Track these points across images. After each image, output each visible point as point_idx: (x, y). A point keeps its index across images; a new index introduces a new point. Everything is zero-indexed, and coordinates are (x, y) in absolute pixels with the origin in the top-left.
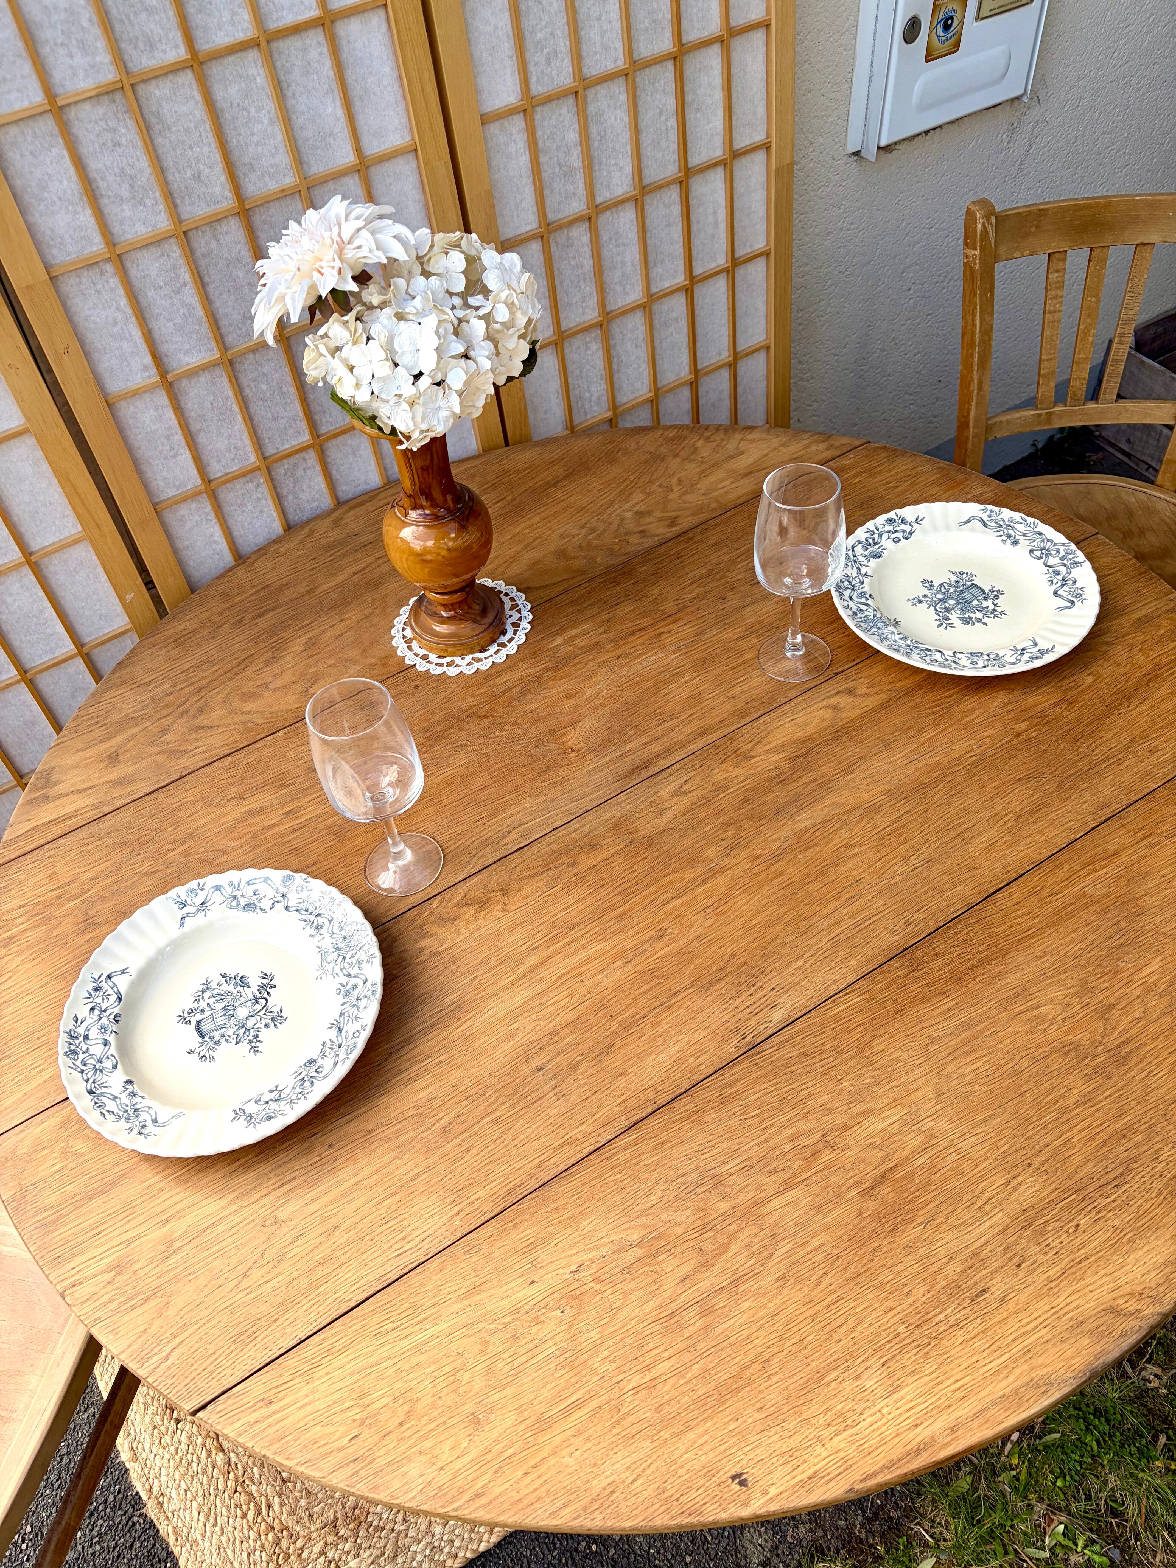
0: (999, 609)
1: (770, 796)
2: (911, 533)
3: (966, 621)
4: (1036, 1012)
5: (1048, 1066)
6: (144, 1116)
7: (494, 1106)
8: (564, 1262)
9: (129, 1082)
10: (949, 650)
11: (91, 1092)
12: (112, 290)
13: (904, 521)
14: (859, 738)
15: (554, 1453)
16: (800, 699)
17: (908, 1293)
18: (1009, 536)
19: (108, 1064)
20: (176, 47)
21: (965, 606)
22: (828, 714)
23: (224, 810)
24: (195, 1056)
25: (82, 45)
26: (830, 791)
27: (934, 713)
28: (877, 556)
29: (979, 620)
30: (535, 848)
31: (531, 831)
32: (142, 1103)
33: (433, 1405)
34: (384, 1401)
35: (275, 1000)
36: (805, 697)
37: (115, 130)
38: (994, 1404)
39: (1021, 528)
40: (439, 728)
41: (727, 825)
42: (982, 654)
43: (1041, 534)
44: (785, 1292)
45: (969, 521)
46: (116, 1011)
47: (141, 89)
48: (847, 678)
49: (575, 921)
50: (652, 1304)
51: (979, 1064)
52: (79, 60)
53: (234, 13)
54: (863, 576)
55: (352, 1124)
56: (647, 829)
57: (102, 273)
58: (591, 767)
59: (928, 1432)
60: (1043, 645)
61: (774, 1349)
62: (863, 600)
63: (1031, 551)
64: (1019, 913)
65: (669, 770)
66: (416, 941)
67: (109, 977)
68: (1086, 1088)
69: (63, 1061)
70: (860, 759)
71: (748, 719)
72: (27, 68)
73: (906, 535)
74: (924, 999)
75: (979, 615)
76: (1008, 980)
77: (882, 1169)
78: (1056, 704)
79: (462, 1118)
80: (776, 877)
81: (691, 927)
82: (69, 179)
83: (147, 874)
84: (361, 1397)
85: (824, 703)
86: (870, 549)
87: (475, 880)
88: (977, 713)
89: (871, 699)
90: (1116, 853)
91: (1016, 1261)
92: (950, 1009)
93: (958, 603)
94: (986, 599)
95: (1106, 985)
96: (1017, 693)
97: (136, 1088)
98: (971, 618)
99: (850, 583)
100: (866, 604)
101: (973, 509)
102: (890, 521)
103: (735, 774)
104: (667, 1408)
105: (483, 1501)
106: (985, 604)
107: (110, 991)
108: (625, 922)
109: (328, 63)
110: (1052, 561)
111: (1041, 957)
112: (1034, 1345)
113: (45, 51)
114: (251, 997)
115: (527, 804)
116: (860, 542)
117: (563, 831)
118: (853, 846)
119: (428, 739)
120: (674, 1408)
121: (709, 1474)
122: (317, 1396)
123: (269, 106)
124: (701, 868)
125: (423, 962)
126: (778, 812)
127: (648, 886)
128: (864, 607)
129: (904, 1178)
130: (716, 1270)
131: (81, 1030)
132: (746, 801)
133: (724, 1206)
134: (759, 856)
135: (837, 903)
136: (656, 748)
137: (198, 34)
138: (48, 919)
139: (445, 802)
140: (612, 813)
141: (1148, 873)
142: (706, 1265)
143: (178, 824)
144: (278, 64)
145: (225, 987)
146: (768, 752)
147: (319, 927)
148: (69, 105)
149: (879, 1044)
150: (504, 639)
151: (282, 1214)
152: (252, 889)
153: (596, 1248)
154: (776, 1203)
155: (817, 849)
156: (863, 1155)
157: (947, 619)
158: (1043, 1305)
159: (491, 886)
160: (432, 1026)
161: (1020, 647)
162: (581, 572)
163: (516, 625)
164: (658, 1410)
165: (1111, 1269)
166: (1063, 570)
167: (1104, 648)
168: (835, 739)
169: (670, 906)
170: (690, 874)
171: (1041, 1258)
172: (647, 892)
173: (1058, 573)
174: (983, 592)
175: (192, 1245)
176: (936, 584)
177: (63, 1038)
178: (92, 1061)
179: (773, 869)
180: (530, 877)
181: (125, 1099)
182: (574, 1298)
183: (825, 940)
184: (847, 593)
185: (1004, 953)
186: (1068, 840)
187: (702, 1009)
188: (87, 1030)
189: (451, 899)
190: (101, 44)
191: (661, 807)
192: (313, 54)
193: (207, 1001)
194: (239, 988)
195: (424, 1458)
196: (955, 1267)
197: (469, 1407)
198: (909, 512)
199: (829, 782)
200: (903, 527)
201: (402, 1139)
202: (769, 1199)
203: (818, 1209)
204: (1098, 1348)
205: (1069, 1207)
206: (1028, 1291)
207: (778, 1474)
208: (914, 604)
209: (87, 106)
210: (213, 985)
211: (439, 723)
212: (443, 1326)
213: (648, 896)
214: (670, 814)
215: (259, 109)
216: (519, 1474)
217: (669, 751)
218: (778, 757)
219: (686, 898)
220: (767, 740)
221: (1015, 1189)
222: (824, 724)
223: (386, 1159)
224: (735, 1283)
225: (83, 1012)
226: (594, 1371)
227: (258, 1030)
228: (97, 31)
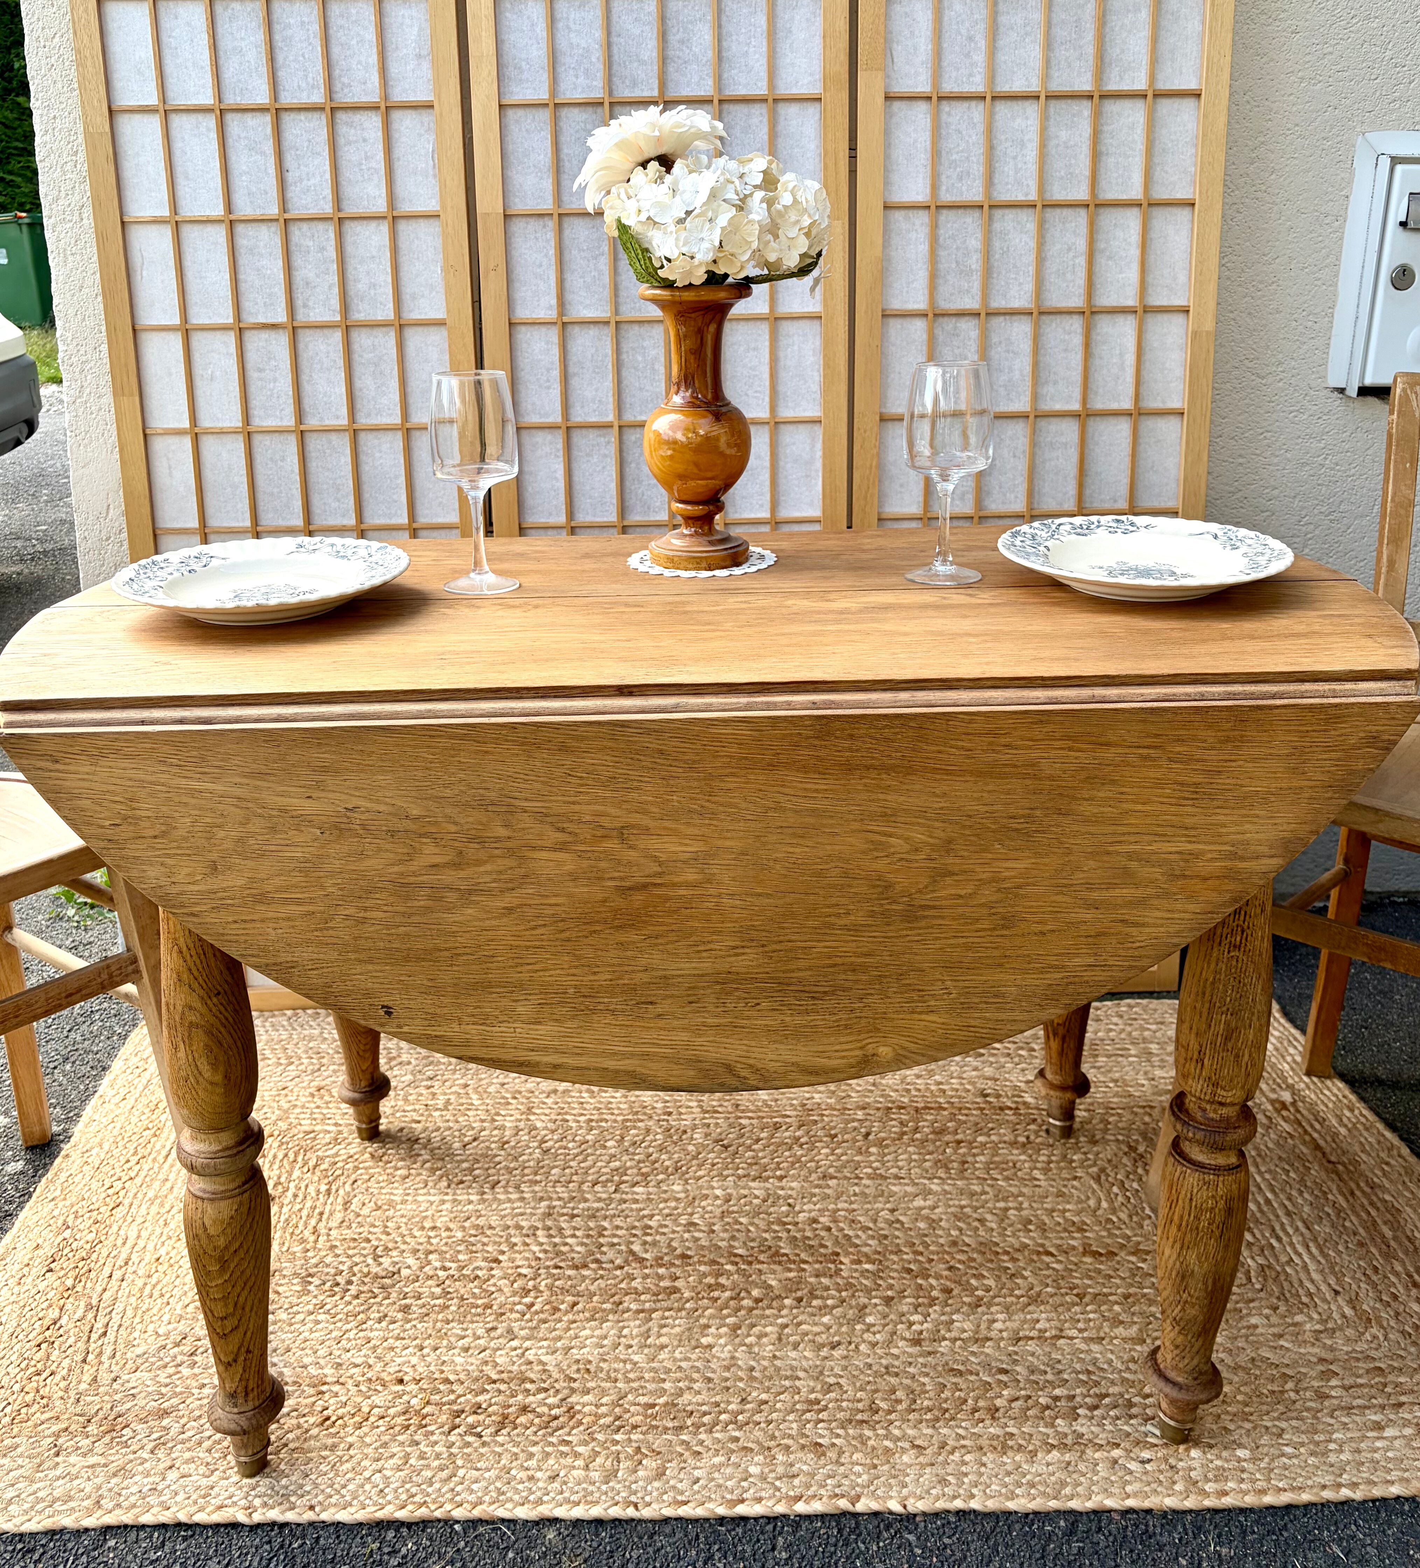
12: (547, 241)
57: (544, 226)
109: (765, 130)
113: (561, 69)
140: (676, 599)
159: (529, 603)
169: (657, 633)
170: (695, 627)
179: (769, 637)
180: (567, 606)
191: (720, 604)
209: (575, 109)
213: (647, 627)
214: (722, 607)
219: (675, 633)
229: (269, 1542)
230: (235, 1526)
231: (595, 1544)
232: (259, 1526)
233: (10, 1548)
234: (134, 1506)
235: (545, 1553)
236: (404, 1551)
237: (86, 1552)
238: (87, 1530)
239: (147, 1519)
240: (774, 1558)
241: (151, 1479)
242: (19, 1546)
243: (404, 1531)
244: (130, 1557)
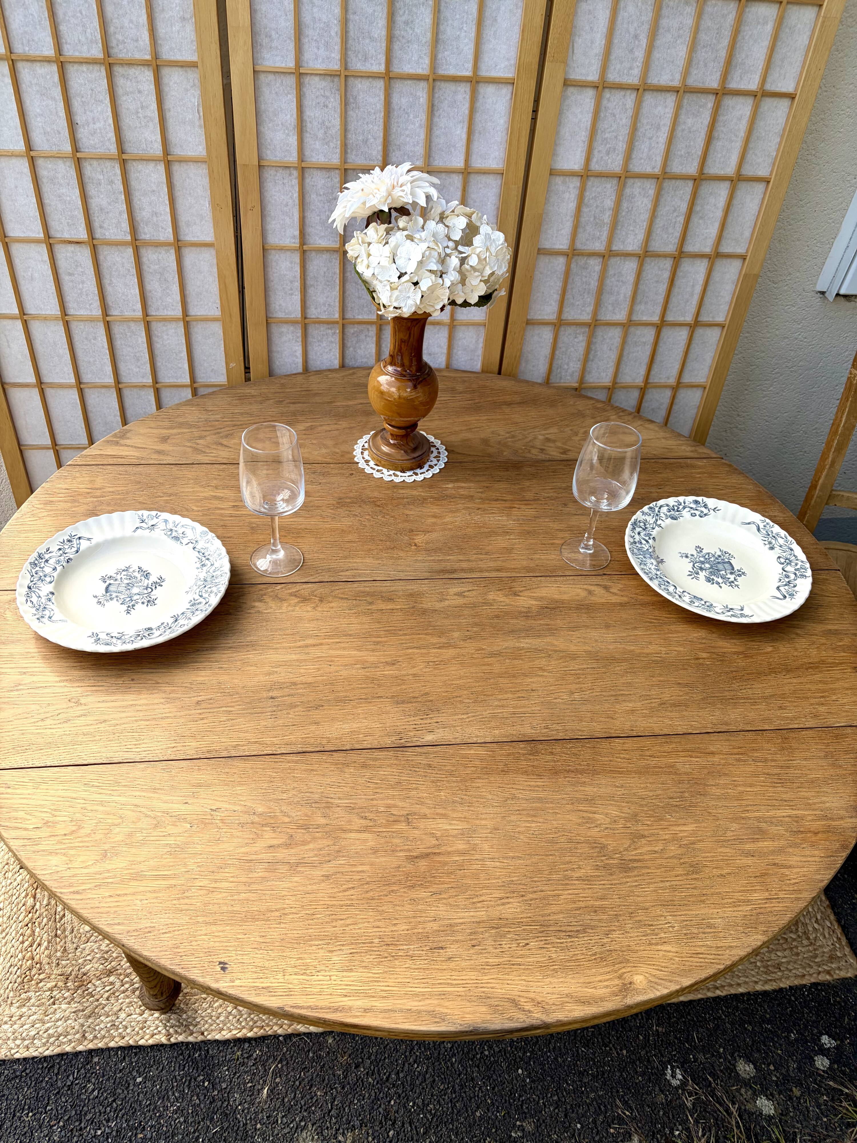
0: (736, 583)
1: (515, 621)
2: (706, 515)
3: (708, 580)
4: (591, 815)
5: (576, 848)
6: (47, 613)
7: (233, 704)
8: (211, 802)
9: (53, 593)
10: (681, 588)
11: (29, 588)
12: (292, 186)
13: (705, 506)
14: (593, 615)
15: (134, 894)
16: (571, 578)
17: (395, 925)
18: (770, 543)
19: (48, 579)
20: (380, 64)
21: (715, 571)
22: (583, 594)
23: (202, 489)
24: (96, 600)
25: (327, 45)
26: (553, 634)
27: (651, 623)
28: (674, 518)
29: (718, 583)
30: (356, 585)
31: (360, 575)
32: (50, 606)
33: (89, 835)
34: (65, 819)
35: (157, 593)
36: (575, 578)
37: (327, 97)
38: (401, 1011)
39: (781, 541)
40: (348, 500)
41: (476, 624)
42: (702, 600)
43: (792, 550)
44: (323, 885)
45: (749, 523)
46: (71, 556)
47: (351, 81)
48: (610, 580)
49: (350, 633)
50: (243, 850)
51: (533, 825)
52: (322, 52)
53: (420, 57)
54: (657, 525)
55: (152, 675)
56: (427, 604)
57: (290, 175)
58: (419, 558)
59: (350, 1003)
60: (746, 612)
61: (294, 910)
62: (647, 538)
63: (779, 557)
64: (622, 756)
65: (464, 580)
66: (254, 601)
67: (80, 538)
68: (591, 873)
69: (27, 565)
70: (584, 626)
71: (531, 574)
72: (291, 46)
73: (702, 514)
74: (526, 773)
75: (720, 580)
76: (586, 789)
77: (430, 851)
78: (735, 653)
79: (211, 701)
80: (484, 665)
81: (414, 667)
82: (292, 116)
83: (140, 503)
84: (55, 810)
85: (585, 586)
86: (672, 513)
87: (310, 585)
88: (680, 635)
89: (616, 597)
90: (713, 753)
91: (474, 942)
92: (538, 786)
93: (711, 568)
94: (731, 573)
95: (649, 823)
96: (714, 635)
97: (53, 598)
98: (713, 580)
99: (645, 525)
100: (647, 541)
101: (757, 517)
102: (696, 502)
103: (502, 600)
104: (211, 907)
105: (78, 897)
106: (729, 576)
107: (75, 545)
108: (378, 647)
109: (467, 105)
110: (789, 568)
111: (618, 787)
112: (450, 993)
113: (305, 40)
114: (145, 585)
115: (368, 560)
116: (668, 505)
117: (378, 584)
118: (544, 670)
119: (338, 503)
120: (216, 908)
121: (209, 953)
122: (33, 797)
123: (423, 117)
124: (443, 640)
125: (250, 613)
126: (513, 631)
127: (406, 635)
128: (644, 542)
129: (439, 862)
130: (293, 851)
131: (47, 556)
132: (497, 617)
133: (323, 821)
134: (483, 649)
135: (510, 696)
136: (464, 565)
137: (395, 62)
138: (74, 501)
139: (324, 539)
140: (414, 587)
141: (725, 774)
142: (288, 846)
143: (174, 485)
144: (437, 95)
145: (136, 574)
146: (530, 597)
147: (204, 565)
148: (307, 74)
149: (479, 783)
150: (418, 471)
151: (83, 701)
152: (183, 529)
153: (235, 804)
154: (353, 835)
155: (521, 662)
156: (424, 837)
157: (698, 573)
158: (473, 975)
159: (315, 593)
160: (231, 647)
161: (730, 607)
162: (490, 455)
163: (431, 467)
164: (206, 904)
165: (530, 978)
166: (792, 576)
167: (794, 636)
168: (577, 609)
169: (410, 651)
170: (435, 640)
171: (491, 949)
172: (403, 637)
173: (787, 577)
174: (733, 568)
175: (28, 691)
176: (704, 551)
177: (36, 555)
178: (41, 574)
179: (486, 660)
180: (342, 598)
181: (43, 600)
182: (202, 822)
183: (488, 712)
184: (638, 530)
185: (595, 773)
186: (685, 731)
187: (387, 713)
188: (50, 558)
189: (289, 589)
190: (338, 48)
191: (444, 597)
192: (460, 97)
193: (122, 576)
194: (143, 578)
195: (65, 858)
196: (435, 926)
197: (106, 847)
198: (712, 502)
199: (556, 630)
200: (703, 509)
201: (172, 695)
202: (351, 831)
203: (375, 851)
204: (489, 1017)
205: (531, 931)
206: (468, 963)
207: (247, 975)
208: (682, 557)
209: (317, 79)
210: (131, 570)
211: (350, 498)
212: (122, 799)
213: (402, 640)
214: (447, 603)
215: (416, 117)
216: (107, 894)
217: (471, 570)
218: (534, 603)
219: (423, 651)
220: (535, 590)
221: (503, 904)
222: (577, 598)
223: (156, 701)
224: (298, 864)
225: (54, 548)
226: (185, 865)
227: (137, 603)
228: (338, 40)
229: (182, 1054)
230: (162, 1045)
231: (354, 1045)
232: (175, 1044)
233: (40, 1066)
234: (104, 1037)
235: (328, 1052)
236: (255, 1055)
237: (84, 1066)
238: (80, 1052)
239: (112, 1044)
240: (444, 1047)
241: (109, 1018)
242: (45, 1065)
243: (253, 1042)
244: (108, 1068)
